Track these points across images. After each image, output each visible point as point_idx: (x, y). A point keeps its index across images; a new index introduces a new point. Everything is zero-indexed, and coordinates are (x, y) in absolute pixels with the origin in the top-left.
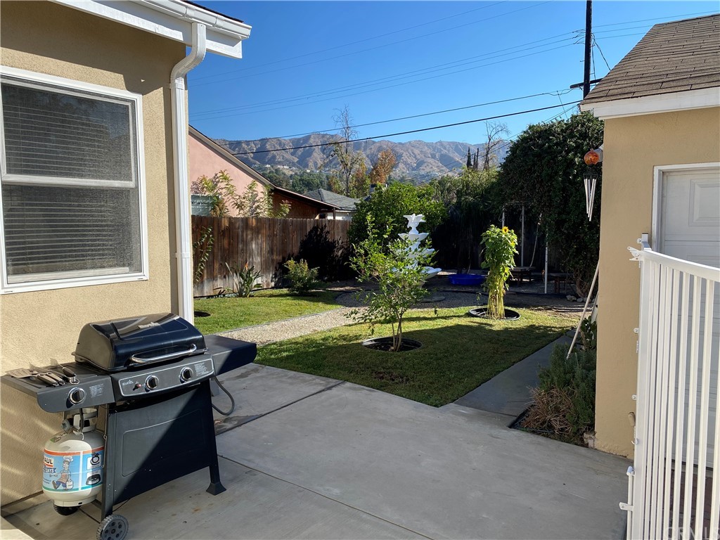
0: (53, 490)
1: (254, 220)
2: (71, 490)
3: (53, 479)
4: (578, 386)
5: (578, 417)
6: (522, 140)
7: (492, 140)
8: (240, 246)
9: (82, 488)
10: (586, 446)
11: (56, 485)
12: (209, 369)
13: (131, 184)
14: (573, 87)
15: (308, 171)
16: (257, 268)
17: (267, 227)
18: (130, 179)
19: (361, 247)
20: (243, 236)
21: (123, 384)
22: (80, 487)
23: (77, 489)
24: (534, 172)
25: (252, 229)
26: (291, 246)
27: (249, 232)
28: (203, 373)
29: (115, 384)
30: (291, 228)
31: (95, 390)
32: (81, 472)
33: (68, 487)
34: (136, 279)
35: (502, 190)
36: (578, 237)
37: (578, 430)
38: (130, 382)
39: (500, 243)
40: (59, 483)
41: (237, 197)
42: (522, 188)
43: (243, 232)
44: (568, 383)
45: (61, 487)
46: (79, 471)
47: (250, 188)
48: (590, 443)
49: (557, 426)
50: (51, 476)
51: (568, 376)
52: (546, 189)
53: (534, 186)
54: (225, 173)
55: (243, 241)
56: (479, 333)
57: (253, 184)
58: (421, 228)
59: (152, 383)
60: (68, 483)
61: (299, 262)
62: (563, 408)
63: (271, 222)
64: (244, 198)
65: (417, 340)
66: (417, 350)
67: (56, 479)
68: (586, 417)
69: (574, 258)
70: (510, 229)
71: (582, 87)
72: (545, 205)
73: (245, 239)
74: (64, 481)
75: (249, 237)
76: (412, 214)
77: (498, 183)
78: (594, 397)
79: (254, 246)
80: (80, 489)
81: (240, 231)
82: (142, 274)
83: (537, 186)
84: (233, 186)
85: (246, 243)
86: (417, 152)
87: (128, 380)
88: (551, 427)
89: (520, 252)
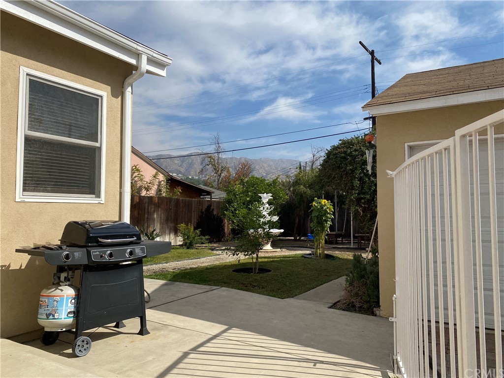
0: (46, 319)
1: (156, 198)
2: (58, 319)
3: (46, 312)
4: (369, 278)
5: (370, 298)
6: (333, 149)
7: (315, 157)
8: (146, 216)
9: (64, 318)
10: (376, 315)
11: (48, 316)
12: (143, 252)
13: (97, 145)
14: (365, 119)
15: (190, 177)
16: (158, 231)
17: (165, 203)
18: (97, 141)
19: (232, 207)
20: (148, 209)
21: (94, 253)
22: (63, 317)
23: (61, 319)
24: (342, 168)
25: (155, 204)
26: (181, 217)
27: (153, 206)
28: (140, 254)
29: (89, 253)
30: (181, 205)
31: (76, 254)
32: (64, 308)
33: (56, 317)
34: (97, 202)
35: (321, 180)
36: (371, 209)
37: (370, 307)
38: (98, 253)
39: (322, 212)
40: (50, 314)
41: (145, 183)
42: (334, 177)
43: (148, 206)
44: (363, 277)
45: (51, 317)
46: (63, 307)
47: (154, 177)
48: (377, 313)
49: (358, 305)
50: (45, 310)
51: (363, 273)
52: (350, 178)
53: (342, 177)
54: (137, 167)
55: (148, 212)
56: (309, 266)
57: (156, 174)
58: (270, 203)
59: (111, 255)
60: (56, 315)
61: (187, 225)
62: (360, 293)
63: (168, 200)
64: (150, 183)
65: (269, 269)
66: (269, 273)
67: (48, 312)
68: (375, 297)
69: (368, 222)
70: (328, 200)
71: (371, 119)
72: (349, 188)
73: (149, 211)
74: (53, 313)
75: (153, 210)
76: (264, 194)
77: (319, 176)
78: (379, 284)
79: (155, 216)
80: (63, 319)
81: (146, 205)
82: (100, 199)
83: (344, 176)
84: (142, 175)
85: (150, 214)
86: (265, 165)
87: (96, 252)
88: (354, 306)
89: (335, 217)
